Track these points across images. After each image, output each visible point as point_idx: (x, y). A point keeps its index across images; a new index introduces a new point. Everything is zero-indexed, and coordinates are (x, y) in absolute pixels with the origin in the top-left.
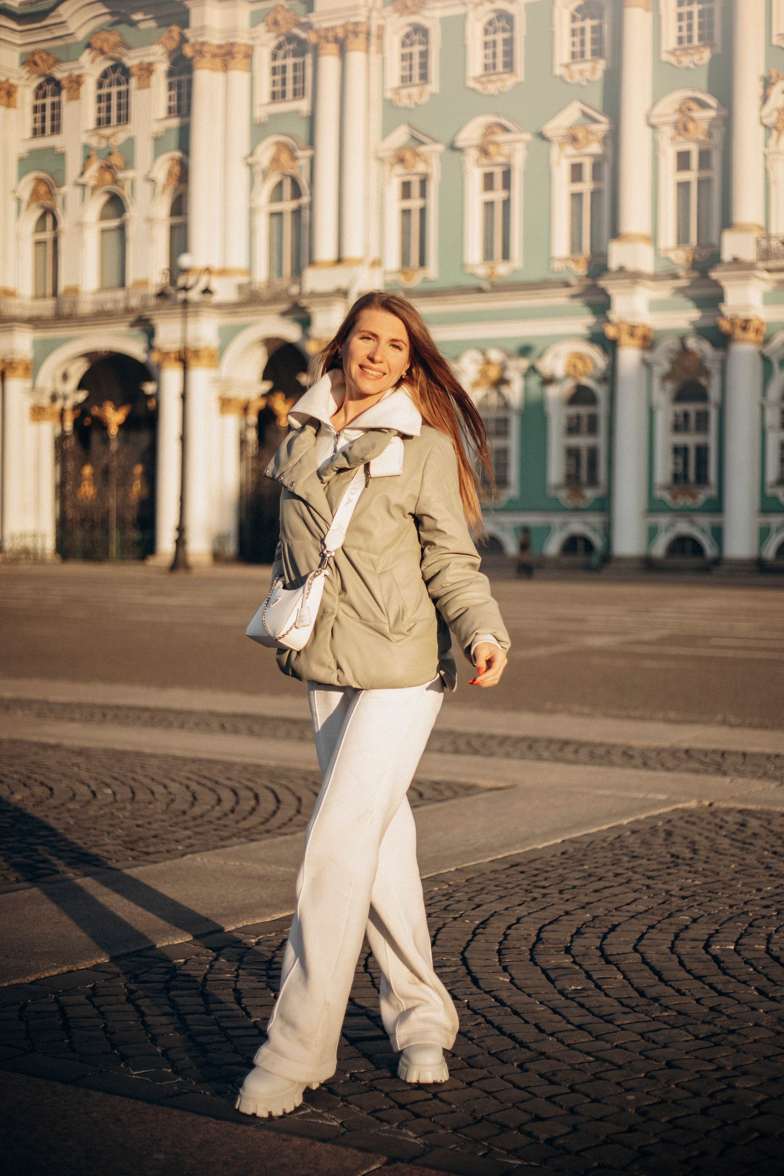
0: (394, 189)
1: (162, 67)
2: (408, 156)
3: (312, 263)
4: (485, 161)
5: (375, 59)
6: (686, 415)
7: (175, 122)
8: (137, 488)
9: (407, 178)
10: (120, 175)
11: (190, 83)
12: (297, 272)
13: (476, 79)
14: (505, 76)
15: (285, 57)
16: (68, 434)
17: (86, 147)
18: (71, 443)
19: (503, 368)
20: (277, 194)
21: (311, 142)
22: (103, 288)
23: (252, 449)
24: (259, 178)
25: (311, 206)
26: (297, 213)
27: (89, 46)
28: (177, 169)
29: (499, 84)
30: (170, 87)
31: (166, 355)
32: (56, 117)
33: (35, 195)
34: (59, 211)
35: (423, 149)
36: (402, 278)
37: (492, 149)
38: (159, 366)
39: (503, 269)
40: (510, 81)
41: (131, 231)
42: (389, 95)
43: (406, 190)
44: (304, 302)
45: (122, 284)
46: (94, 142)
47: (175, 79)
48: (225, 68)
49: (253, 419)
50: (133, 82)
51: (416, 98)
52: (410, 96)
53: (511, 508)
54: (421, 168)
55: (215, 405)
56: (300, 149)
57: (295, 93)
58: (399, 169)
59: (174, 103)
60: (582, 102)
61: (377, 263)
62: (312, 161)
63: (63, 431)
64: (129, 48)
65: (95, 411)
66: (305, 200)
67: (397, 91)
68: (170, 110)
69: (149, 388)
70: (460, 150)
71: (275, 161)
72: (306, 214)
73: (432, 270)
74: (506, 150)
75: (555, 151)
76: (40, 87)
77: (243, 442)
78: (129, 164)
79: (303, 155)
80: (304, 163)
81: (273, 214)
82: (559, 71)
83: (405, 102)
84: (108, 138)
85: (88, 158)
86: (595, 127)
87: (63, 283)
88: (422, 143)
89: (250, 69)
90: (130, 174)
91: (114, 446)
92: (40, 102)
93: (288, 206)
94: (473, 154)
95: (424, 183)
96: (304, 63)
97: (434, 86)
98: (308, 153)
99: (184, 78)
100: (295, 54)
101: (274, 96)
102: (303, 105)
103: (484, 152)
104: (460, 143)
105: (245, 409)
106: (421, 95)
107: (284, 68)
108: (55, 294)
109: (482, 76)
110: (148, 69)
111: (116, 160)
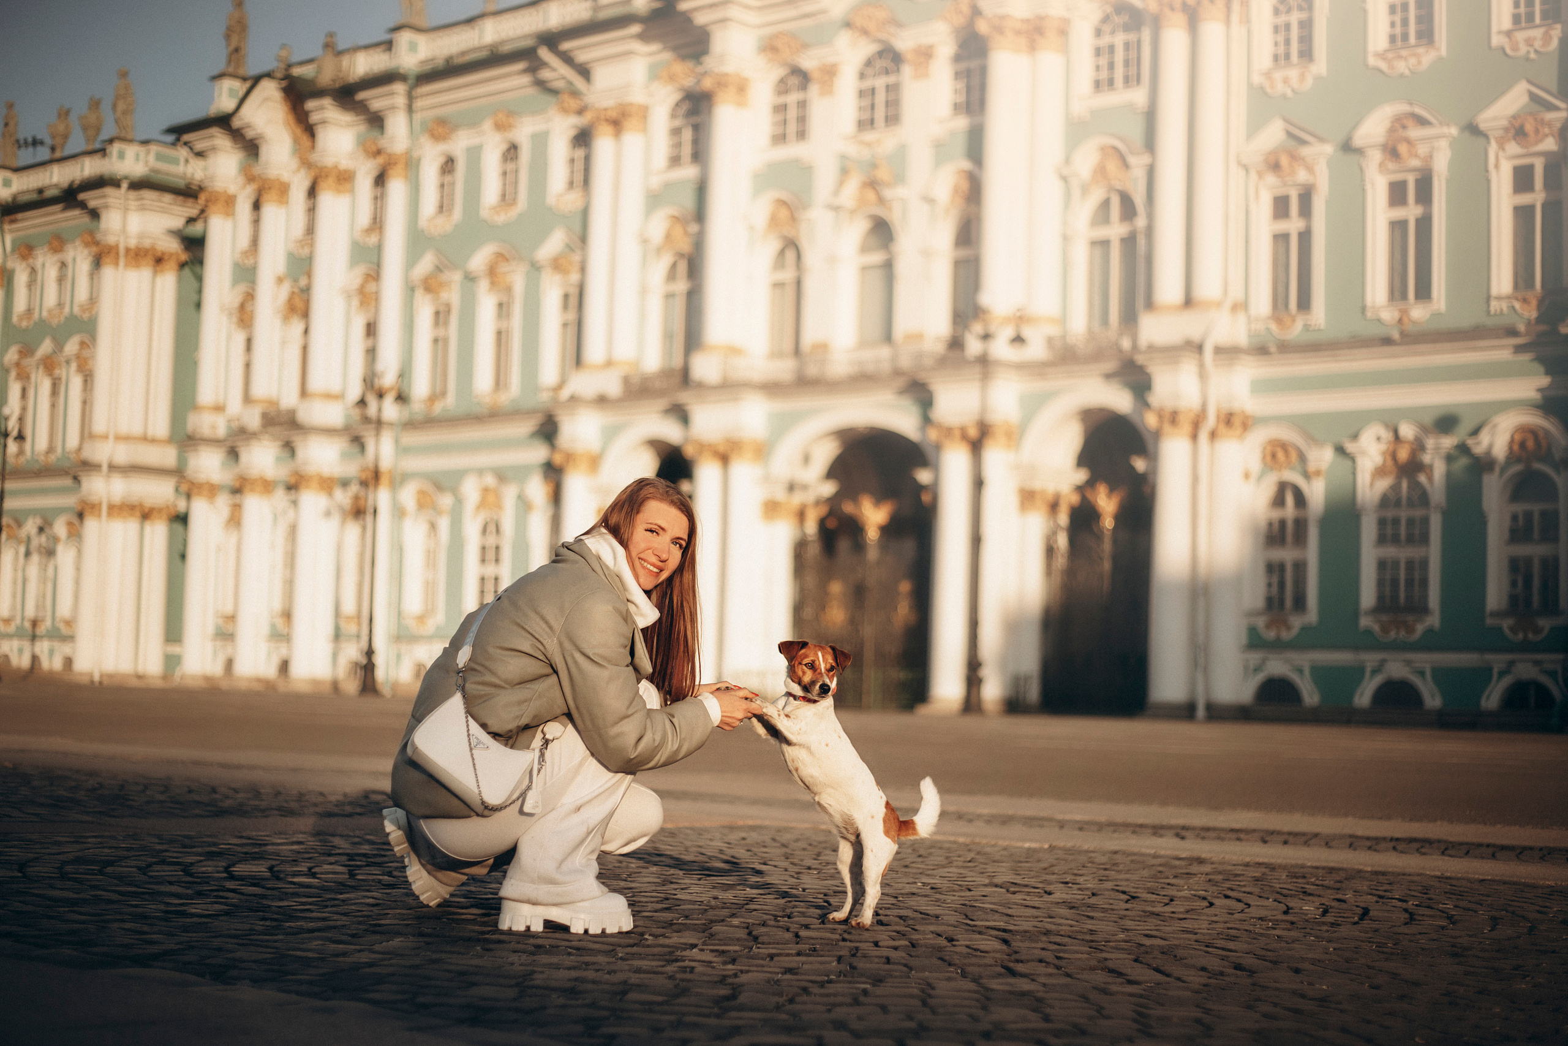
0: (1263, 206)
1: (946, 48)
2: (1284, 161)
3: (1150, 305)
4: (1391, 165)
5: (1238, 31)
7: (962, 123)
8: (903, 611)
9: (1281, 192)
10: (888, 193)
11: (983, 71)
12: (1130, 318)
13: (1380, 55)
14: (1421, 50)
15: (1113, 32)
16: (810, 539)
18: (814, 550)
19: (1419, 446)
20: (1102, 215)
21: (1150, 143)
22: (863, 344)
23: (1061, 561)
24: (1076, 193)
25: (1150, 231)
26: (1129, 242)
27: (848, 25)
28: (965, 185)
29: (1413, 61)
30: (957, 75)
31: (948, 432)
32: (802, 120)
33: (774, 221)
34: (804, 244)
35: (1305, 151)
36: (1274, 327)
37: (1403, 149)
38: (938, 447)
39: (1419, 313)
40: (1427, 57)
41: (901, 269)
42: (1257, 79)
43: (1281, 208)
44: (1140, 359)
45: (888, 337)
46: (852, 150)
47: (963, 66)
48: (1032, 48)
49: (1063, 519)
50: (907, 70)
51: (1294, 82)
52: (1286, 81)
53: (1429, 643)
54: (1302, 176)
55: (1012, 500)
56: (1132, 153)
57: (1127, 80)
58: (1271, 179)
59: (962, 98)
60: (1530, 82)
61: (1241, 306)
62: (1151, 173)
63: (804, 534)
64: (899, 25)
65: (848, 508)
66: (1141, 222)
67: (1268, 75)
68: (956, 107)
69: (924, 476)
70: (1359, 151)
71: (1100, 171)
72: (1141, 241)
73: (1319, 314)
74: (1422, 150)
75: (1493, 148)
76: (782, 81)
77: (1050, 551)
78: (899, 178)
79: (1138, 163)
80: (1138, 173)
81: (1094, 243)
82: (1496, 40)
83: (1280, 88)
84: (869, 145)
85: (844, 172)
86: (1550, 116)
87: (810, 337)
88: (1303, 142)
89: (1065, 49)
90: (901, 191)
91: (872, 554)
92: (782, 100)
93: (1116, 230)
94: (1375, 157)
95: (1306, 197)
96: (1139, 42)
97: (1320, 66)
98: (1146, 159)
99: (974, 64)
100: (1127, 28)
101: (1097, 85)
102: (1139, 96)
103: (1392, 152)
104: (1358, 141)
105: (1054, 507)
106: (1302, 77)
107: (1111, 49)
108: (797, 351)
109: (1386, 51)
110: (926, 54)
111: (882, 174)
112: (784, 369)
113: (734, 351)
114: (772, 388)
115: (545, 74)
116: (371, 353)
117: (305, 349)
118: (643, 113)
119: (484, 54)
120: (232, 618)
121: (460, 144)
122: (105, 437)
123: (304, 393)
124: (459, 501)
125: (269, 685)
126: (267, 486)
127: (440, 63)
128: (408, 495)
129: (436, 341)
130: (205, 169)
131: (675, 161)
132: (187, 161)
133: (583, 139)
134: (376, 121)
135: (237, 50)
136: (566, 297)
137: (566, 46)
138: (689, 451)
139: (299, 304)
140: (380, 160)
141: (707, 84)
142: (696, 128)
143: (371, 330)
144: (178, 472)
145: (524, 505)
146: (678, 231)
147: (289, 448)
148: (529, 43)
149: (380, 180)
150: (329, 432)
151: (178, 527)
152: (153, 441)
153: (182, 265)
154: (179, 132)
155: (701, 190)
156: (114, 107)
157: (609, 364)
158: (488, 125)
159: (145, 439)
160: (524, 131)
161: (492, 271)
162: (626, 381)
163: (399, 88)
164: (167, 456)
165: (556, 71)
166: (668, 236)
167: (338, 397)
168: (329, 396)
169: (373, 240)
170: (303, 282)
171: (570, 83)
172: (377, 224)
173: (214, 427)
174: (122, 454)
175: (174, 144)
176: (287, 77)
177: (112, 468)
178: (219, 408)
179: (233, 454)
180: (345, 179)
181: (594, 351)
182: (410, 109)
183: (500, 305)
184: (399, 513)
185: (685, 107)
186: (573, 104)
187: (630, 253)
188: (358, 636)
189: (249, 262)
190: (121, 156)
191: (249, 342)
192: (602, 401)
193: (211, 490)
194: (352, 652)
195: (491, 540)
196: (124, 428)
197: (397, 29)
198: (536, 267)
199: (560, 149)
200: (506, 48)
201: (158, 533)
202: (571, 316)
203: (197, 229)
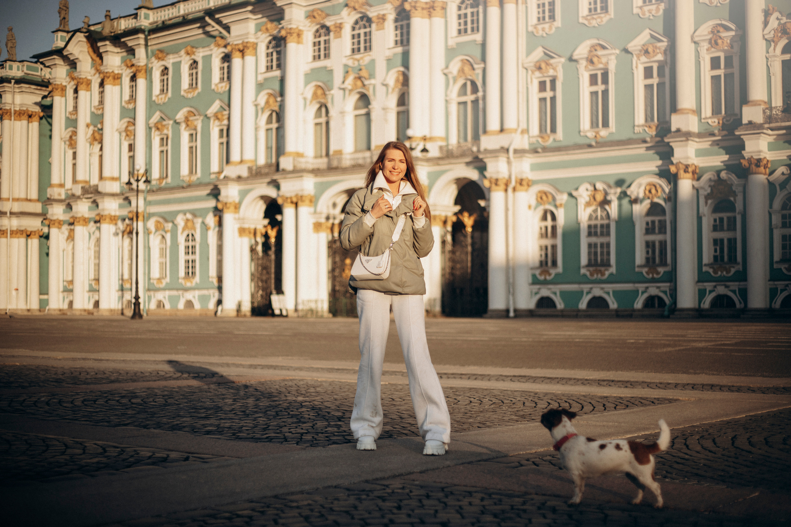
0: (535, 86)
1: (391, 17)
2: (543, 65)
3: (485, 132)
4: (590, 67)
5: (521, 7)
6: (721, 220)
7: (399, 50)
9: (542, 79)
10: (366, 82)
11: (408, 26)
12: (476, 138)
13: (585, 18)
14: (602, 15)
15: (466, 8)
16: (335, 239)
17: (346, 66)
19: (606, 193)
20: (463, 91)
21: (484, 59)
22: (356, 151)
23: (449, 247)
24: (451, 81)
25: (484, 98)
26: (475, 102)
27: (347, 5)
28: (401, 78)
29: (599, 20)
30: (396, 28)
32: (327, 49)
33: (315, 95)
34: (329, 105)
35: (552, 61)
36: (540, 140)
37: (595, 60)
39: (604, 133)
40: (605, 18)
41: (373, 116)
42: (530, 29)
43: (542, 86)
44: (481, 156)
45: (369, 148)
46: (350, 63)
47: (399, 24)
48: (430, 16)
49: (449, 228)
50: (374, 26)
51: (547, 30)
52: (543, 30)
53: (611, 280)
54: (551, 72)
56: (476, 64)
57: (473, 29)
58: (537, 74)
59: (399, 38)
60: (650, 29)
61: (526, 131)
62: (484, 71)
63: (333, 238)
64: (371, 6)
66: (480, 94)
67: (535, 27)
68: (396, 42)
70: (576, 61)
71: (462, 71)
72: (481, 102)
73: (560, 134)
74: (604, 60)
75: (635, 59)
76: (317, 31)
77: (444, 243)
78: (372, 76)
79: (479, 67)
80: (479, 72)
81: (460, 103)
82: (636, 11)
83: (541, 32)
84: (358, 61)
85: (347, 73)
86: (659, 44)
87: (332, 148)
88: (552, 57)
89: (445, 16)
90: (373, 81)
92: (317, 40)
93: (470, 98)
94: (583, 63)
95: (553, 82)
96: (478, 12)
97: (558, 23)
98: (482, 65)
99: (405, 22)
100: (472, 6)
101: (459, 32)
102: (478, 37)
103: (590, 61)
104: (575, 57)
105: (445, 222)
106: (550, 28)
107: (466, 15)
108: (327, 154)
109: (587, 16)
110: (382, 18)
111: (364, 73)
112: (322, 163)
113: (299, 155)
114: (316, 172)
115: (208, 29)
116: (132, 158)
117: (101, 156)
118: (255, 46)
119: (180, 19)
120: (71, 282)
121: (170, 61)
122: (8, 199)
123: (101, 178)
124: (175, 226)
125: (90, 313)
126: (86, 221)
127: (160, 24)
128: (151, 224)
129: (162, 152)
130: (50, 73)
131: (269, 68)
132: (41, 69)
133: (227, 58)
134: (131, 51)
135: (64, 18)
136: (221, 131)
137: (217, 16)
138: (280, 201)
139: (97, 136)
140: (134, 69)
141: (283, 33)
142: (279, 53)
143: (131, 148)
144: (43, 215)
145: (205, 227)
146: (272, 100)
147: (95, 202)
148: (201, 14)
149: (133, 78)
150: (113, 195)
151: (44, 241)
152: (30, 200)
153: (41, 118)
154: (38, 58)
155: (282, 81)
156: (6, 45)
157: (242, 162)
158: (183, 52)
159: (27, 200)
160: (199, 55)
161: (187, 120)
162: (250, 169)
163: (141, 36)
164: (37, 208)
165: (214, 28)
166: (267, 102)
167: (118, 179)
168: (113, 179)
169: (131, 106)
170: (99, 126)
171: (221, 33)
172: (133, 98)
173: (60, 194)
174: (16, 207)
175: (36, 62)
176: (89, 31)
177: (11, 213)
178: (62, 186)
179: (69, 207)
180: (117, 78)
181: (235, 156)
182: (146, 45)
183: (191, 135)
184: (147, 232)
185: (274, 42)
186: (222, 42)
187: (250, 110)
188: (131, 290)
189: (73, 117)
190: (11, 68)
191: (75, 154)
192: (239, 178)
193: (60, 224)
194: (129, 296)
195: (190, 244)
196: (16, 196)
197: (140, 8)
198: (207, 118)
199: (216, 63)
200: (190, 17)
201: (34, 243)
202: (224, 140)
203: (47, 101)
